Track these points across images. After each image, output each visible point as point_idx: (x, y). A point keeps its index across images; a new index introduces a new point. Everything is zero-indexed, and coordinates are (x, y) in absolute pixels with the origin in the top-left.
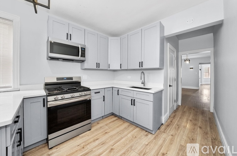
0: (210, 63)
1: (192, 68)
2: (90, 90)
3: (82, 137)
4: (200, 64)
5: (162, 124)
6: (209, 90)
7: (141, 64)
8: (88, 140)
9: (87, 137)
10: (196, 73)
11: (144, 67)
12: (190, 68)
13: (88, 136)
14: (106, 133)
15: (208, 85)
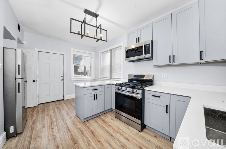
3: (129, 129)
8: (126, 133)
9: (129, 132)
13: (131, 132)
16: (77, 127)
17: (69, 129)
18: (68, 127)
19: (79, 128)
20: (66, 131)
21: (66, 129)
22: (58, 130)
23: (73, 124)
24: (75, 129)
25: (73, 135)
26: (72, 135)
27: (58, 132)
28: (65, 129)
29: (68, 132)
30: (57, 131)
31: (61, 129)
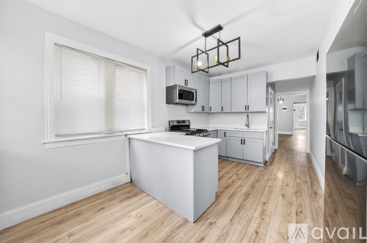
0: (306, 102)
1: (285, 109)
2: (208, 131)
4: (294, 103)
5: (267, 161)
6: (305, 135)
7: (247, 107)
10: (290, 115)
11: (250, 110)
12: (283, 109)
14: (223, 168)
15: (304, 130)
16: (228, 203)
17: (239, 209)
18: (235, 213)
19: (229, 200)
20: (243, 211)
21: (240, 212)
22: (251, 220)
23: (225, 210)
24: (233, 203)
25: (242, 200)
26: (244, 201)
27: (252, 218)
28: (242, 213)
29: (243, 207)
30: (253, 220)
31: (246, 219)
